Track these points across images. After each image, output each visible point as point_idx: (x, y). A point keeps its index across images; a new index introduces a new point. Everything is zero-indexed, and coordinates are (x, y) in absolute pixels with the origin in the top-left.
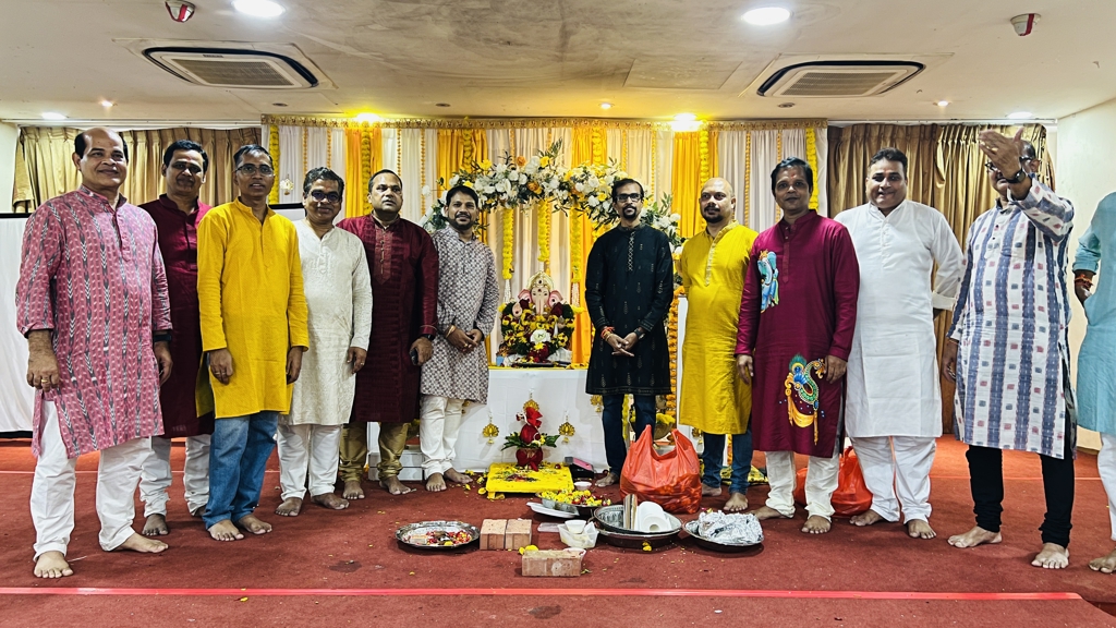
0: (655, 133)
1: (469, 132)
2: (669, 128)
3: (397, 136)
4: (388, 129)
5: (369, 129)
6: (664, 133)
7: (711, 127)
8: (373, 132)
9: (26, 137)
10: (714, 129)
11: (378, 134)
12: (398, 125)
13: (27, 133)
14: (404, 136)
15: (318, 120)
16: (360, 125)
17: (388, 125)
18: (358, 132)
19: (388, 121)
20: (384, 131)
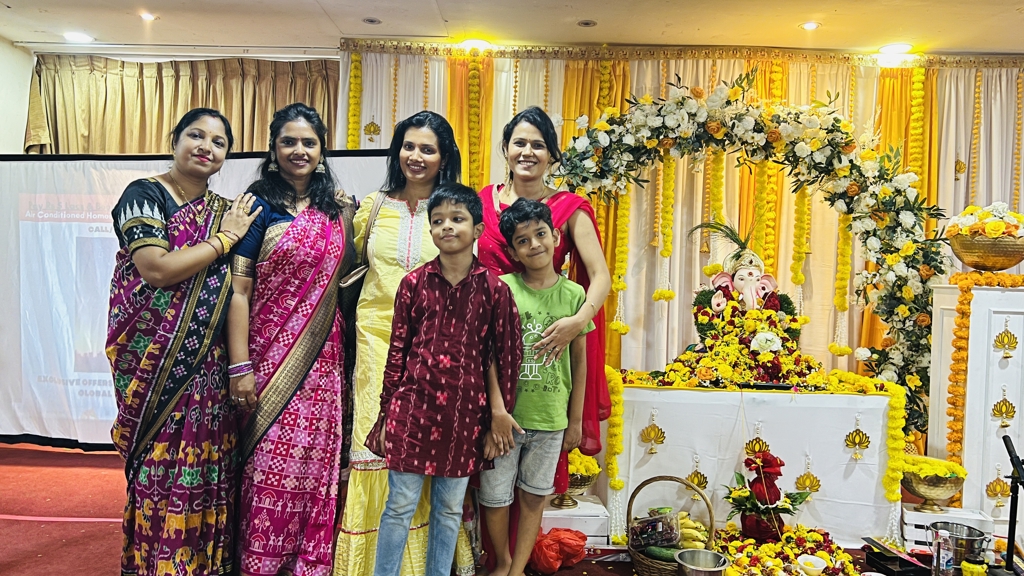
0: (853, 68)
1: (609, 64)
2: (874, 62)
3: (513, 69)
4: (502, 59)
5: (478, 59)
6: (866, 68)
7: (930, 63)
8: (482, 63)
9: (43, 67)
10: (934, 66)
11: (489, 65)
12: (516, 55)
13: (45, 63)
14: (522, 69)
15: (415, 45)
16: (467, 53)
17: (502, 54)
18: (464, 64)
19: (502, 49)
20: (498, 62)
